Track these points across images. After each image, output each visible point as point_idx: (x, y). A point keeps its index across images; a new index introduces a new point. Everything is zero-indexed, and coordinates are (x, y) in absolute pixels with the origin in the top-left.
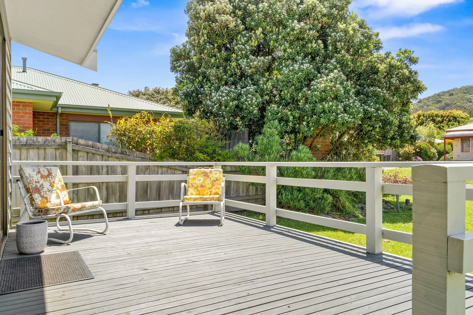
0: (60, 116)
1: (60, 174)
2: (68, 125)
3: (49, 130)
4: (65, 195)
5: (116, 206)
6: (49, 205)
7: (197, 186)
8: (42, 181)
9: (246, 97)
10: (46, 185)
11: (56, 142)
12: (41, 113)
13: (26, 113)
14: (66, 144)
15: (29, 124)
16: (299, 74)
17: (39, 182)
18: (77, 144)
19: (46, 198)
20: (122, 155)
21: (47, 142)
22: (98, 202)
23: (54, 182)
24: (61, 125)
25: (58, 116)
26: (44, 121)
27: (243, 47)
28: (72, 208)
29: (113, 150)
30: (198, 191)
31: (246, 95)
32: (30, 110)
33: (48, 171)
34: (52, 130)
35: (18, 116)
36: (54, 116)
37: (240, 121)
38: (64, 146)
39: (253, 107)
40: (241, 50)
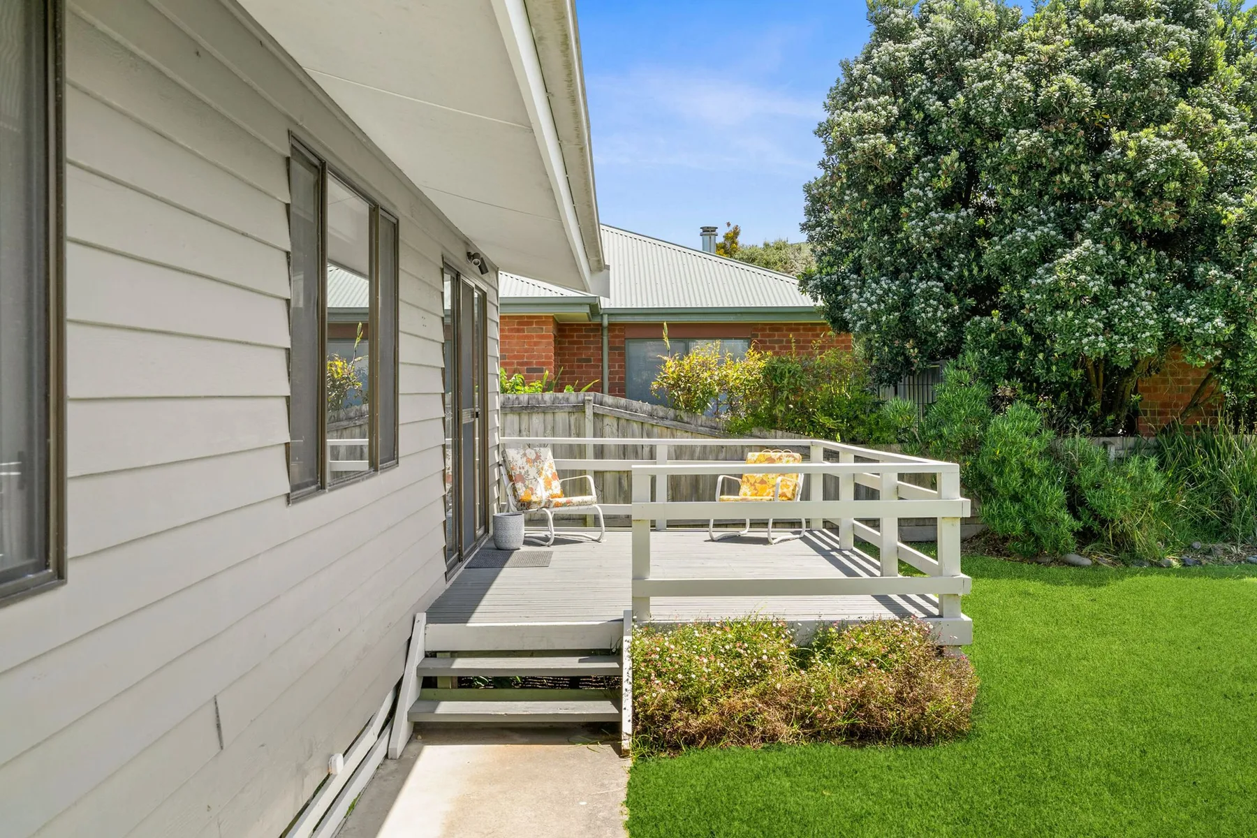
0: (609, 330)
1: (552, 457)
2: (624, 348)
3: (589, 360)
4: (556, 486)
5: (619, 509)
6: (534, 499)
7: (755, 482)
8: (527, 467)
9: (926, 304)
10: (533, 472)
11: (570, 401)
12: (575, 327)
13: (542, 337)
14: (584, 403)
15: (547, 357)
16: (1023, 251)
17: (523, 468)
18: (601, 404)
19: (532, 489)
20: (675, 423)
21: (557, 401)
22: (592, 497)
23: (542, 469)
24: (611, 348)
25: (605, 332)
26: (580, 343)
27: (921, 193)
28: (554, 502)
29: (661, 414)
30: (755, 489)
31: (926, 300)
32: (549, 330)
33: (536, 453)
34: (594, 360)
35: (529, 344)
36: (598, 330)
37: (913, 348)
38: (580, 408)
39: (938, 326)
40: (918, 199)
